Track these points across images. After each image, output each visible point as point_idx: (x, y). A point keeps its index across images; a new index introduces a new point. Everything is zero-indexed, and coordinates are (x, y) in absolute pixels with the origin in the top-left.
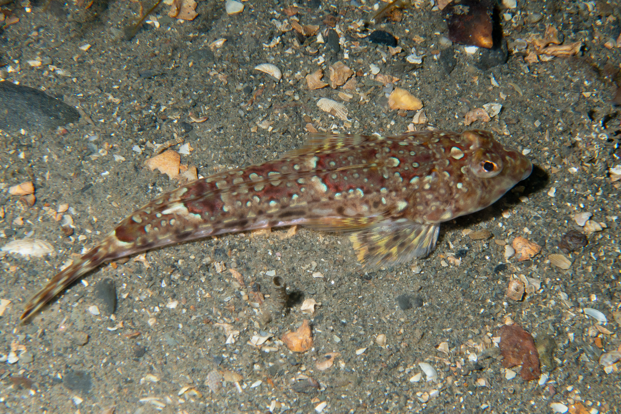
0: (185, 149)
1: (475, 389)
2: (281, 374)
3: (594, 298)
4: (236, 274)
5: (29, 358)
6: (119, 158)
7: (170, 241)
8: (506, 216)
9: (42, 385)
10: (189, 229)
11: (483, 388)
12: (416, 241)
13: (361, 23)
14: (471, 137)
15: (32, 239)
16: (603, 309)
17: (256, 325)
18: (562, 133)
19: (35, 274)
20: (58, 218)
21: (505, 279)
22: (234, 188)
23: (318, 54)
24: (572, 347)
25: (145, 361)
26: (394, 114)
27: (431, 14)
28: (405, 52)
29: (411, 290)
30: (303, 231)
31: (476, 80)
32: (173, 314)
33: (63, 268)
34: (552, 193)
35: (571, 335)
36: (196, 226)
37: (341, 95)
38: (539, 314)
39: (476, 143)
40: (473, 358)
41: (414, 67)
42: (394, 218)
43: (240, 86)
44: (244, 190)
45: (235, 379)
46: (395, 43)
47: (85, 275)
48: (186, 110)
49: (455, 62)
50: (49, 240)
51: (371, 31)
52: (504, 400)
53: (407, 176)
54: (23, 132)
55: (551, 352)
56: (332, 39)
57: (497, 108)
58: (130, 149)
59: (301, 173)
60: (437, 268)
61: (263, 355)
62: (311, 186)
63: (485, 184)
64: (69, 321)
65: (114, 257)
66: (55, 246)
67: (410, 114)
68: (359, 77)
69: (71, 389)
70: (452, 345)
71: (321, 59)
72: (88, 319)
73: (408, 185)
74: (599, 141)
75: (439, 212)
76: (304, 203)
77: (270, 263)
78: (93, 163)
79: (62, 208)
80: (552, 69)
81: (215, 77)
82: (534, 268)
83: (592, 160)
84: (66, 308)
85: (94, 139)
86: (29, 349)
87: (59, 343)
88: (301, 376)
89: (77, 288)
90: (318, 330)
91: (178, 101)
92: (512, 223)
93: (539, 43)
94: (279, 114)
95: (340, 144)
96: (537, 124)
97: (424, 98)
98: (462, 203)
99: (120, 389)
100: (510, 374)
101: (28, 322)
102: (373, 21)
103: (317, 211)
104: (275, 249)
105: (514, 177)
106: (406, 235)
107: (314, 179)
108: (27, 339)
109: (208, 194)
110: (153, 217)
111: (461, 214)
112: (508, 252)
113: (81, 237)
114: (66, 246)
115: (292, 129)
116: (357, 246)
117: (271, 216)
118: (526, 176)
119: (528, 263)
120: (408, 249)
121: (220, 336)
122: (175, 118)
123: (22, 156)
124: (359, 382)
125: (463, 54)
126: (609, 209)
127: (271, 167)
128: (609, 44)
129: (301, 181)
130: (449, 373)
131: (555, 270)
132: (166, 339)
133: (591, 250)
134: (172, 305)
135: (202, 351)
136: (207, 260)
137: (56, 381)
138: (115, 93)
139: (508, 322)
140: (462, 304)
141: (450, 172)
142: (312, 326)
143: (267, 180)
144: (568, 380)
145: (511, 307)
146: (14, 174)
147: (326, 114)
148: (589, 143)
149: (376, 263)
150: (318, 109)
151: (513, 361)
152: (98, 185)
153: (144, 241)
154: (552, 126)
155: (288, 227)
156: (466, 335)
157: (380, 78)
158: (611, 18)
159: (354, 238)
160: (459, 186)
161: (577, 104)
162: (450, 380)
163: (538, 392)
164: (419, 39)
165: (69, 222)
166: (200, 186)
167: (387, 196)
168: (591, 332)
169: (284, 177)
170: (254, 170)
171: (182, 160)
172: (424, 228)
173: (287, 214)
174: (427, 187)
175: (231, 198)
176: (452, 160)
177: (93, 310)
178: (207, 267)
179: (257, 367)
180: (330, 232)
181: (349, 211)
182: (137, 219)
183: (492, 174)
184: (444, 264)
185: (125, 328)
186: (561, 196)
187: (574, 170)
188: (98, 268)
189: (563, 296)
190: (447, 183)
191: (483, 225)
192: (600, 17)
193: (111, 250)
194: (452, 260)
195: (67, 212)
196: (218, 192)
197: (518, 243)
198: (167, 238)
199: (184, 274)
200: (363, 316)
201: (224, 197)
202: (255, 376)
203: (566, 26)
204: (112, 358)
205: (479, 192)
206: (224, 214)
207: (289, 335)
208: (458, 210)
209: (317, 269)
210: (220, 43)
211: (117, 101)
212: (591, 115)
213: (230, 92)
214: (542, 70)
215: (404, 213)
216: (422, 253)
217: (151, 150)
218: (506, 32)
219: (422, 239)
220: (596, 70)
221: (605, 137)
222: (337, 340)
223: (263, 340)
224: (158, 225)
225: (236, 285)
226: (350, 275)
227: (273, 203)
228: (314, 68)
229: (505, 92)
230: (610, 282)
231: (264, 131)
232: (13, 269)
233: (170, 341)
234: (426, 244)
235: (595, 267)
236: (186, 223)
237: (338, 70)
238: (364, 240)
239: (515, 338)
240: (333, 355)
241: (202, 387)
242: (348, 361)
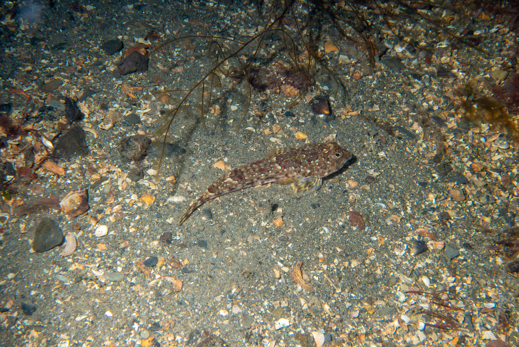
0: (226, 160)
1: (343, 234)
2: (274, 235)
3: (380, 199)
4: (252, 202)
5: (184, 237)
6: (203, 165)
7: (227, 192)
8: (344, 173)
9: (190, 246)
10: (234, 187)
11: (346, 234)
12: (314, 184)
13: (281, 110)
14: (330, 145)
15: (177, 196)
16: (384, 202)
17: (262, 218)
18: (359, 142)
19: (181, 208)
20: (185, 187)
21: (347, 195)
22: (248, 171)
23: (267, 122)
24: (375, 217)
25: (225, 235)
26: (298, 141)
27: (305, 104)
28: (298, 119)
29: (315, 201)
30: (273, 184)
31: (325, 126)
32: (232, 217)
33: (190, 205)
34: (359, 164)
35: (374, 213)
36: (236, 185)
37: (278, 136)
38: (361, 206)
39: (332, 147)
40: (341, 224)
41: (302, 124)
42: (306, 176)
43: (241, 136)
44: (252, 171)
45: (258, 238)
46: (294, 116)
47: (199, 207)
48: (223, 146)
49: (316, 121)
50: (183, 195)
51: (285, 112)
52: (354, 237)
53: (309, 161)
54: (167, 158)
55: (368, 219)
56: (271, 116)
57: (335, 135)
58: (206, 161)
59: (271, 163)
60: (323, 193)
61: (267, 229)
62: (275, 167)
63: (337, 161)
64: (196, 223)
65: (208, 199)
66: (186, 197)
67: (304, 140)
68: (283, 129)
69: (201, 247)
70: (332, 220)
71: (269, 124)
72: (203, 222)
73: (310, 164)
74: (373, 144)
75: (323, 173)
76: (274, 174)
77: (263, 196)
78: (194, 167)
79: (186, 184)
80: (351, 120)
81: (232, 133)
82: (357, 190)
83: (371, 151)
84: (193, 219)
85: (192, 159)
86: (183, 234)
87: (194, 231)
88: (281, 235)
89: (197, 211)
90: (284, 218)
91: (220, 143)
92: (346, 176)
93: (345, 112)
94: (257, 144)
95: (282, 152)
96: (350, 140)
97: (307, 134)
98: (330, 168)
99: (218, 245)
100: (354, 228)
101: (181, 225)
102: (284, 109)
103: (278, 176)
104: (264, 192)
105: (347, 158)
106: (311, 183)
107: (276, 165)
108: (182, 231)
109: (239, 174)
110: (220, 183)
111: (331, 173)
112: (347, 186)
113: (195, 194)
114: (190, 197)
115: (263, 149)
116: (294, 188)
117: (262, 179)
118: (350, 158)
119: (354, 189)
120: (312, 187)
121: (250, 224)
122: (220, 149)
123: (168, 167)
124: (302, 235)
125: (319, 118)
126: (380, 168)
127: (260, 162)
128: (370, 110)
129: (272, 166)
130: (333, 229)
131: (364, 191)
132: (231, 226)
133: (376, 182)
134: (231, 214)
135: (245, 230)
136: (241, 197)
137: (195, 244)
138: (197, 142)
139: (351, 210)
140: (334, 205)
141: (324, 158)
142: (282, 217)
143: (259, 166)
144: (376, 228)
145: (351, 205)
146: (166, 174)
147: (274, 143)
148: (369, 145)
149: (301, 194)
150: (270, 141)
151: (355, 223)
152: (197, 175)
153: (219, 192)
154: (355, 140)
155: (268, 183)
156: (337, 216)
157: (291, 129)
158: (369, 101)
159: (293, 185)
160: (328, 162)
161: (363, 132)
162: (334, 232)
163: (365, 233)
164: (302, 114)
165: (189, 188)
166: (236, 171)
167: (303, 168)
168: (381, 211)
169: (265, 165)
170: (254, 163)
171: (225, 163)
172: (317, 179)
173: (268, 178)
174: (317, 164)
175: (247, 174)
176: (324, 154)
177: (204, 218)
178: (241, 200)
179: (265, 233)
180: (282, 184)
181: (290, 175)
182: (215, 185)
183: (339, 157)
184: (325, 192)
185: (216, 224)
186: (362, 164)
187: (365, 155)
188: (202, 204)
189: (369, 199)
190: (324, 162)
191: (337, 177)
192: (365, 101)
193: (207, 196)
194: (328, 190)
195: (188, 185)
196: (242, 173)
197: (350, 182)
198: (226, 191)
199: (234, 203)
200: (299, 212)
201: (245, 174)
202: (265, 237)
203: (353, 105)
204: (213, 235)
205: (336, 164)
206: (246, 180)
207: (275, 221)
208: (329, 171)
209: (281, 197)
210: (231, 121)
211: (199, 145)
212: (369, 134)
213: (238, 138)
214: (348, 121)
215: (310, 174)
216: (317, 188)
217: (213, 161)
218: (332, 109)
219: (317, 183)
220: (367, 119)
221: (375, 142)
222: (292, 221)
223: (266, 224)
224: (223, 186)
225: (253, 205)
226: (293, 198)
227: (262, 175)
228: (267, 127)
229: (336, 129)
230: (385, 193)
231: (253, 151)
232: (172, 207)
233: (233, 227)
234: (318, 185)
235: (379, 188)
236: (233, 184)
237: (276, 127)
238: (296, 186)
239: (355, 215)
240: (291, 226)
241: (247, 242)
242: (297, 228)
